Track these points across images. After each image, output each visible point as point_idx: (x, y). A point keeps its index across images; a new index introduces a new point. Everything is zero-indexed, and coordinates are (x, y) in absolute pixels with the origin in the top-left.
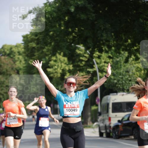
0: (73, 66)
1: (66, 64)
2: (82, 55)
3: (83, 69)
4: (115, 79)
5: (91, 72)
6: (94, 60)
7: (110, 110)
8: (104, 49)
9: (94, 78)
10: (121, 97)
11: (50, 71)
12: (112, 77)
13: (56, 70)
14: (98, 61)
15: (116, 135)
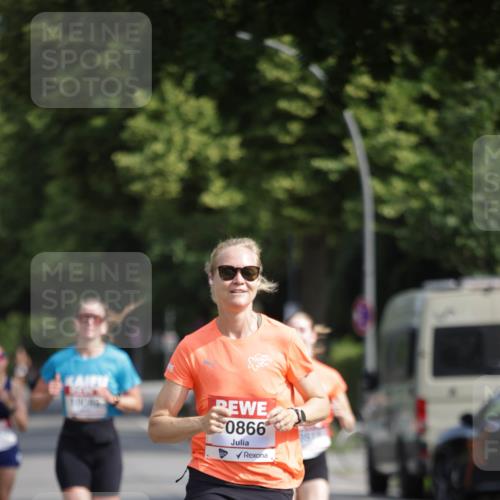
0: (243, 145)
1: (206, 131)
2: (288, 89)
3: (294, 158)
4: (448, 211)
5: (333, 177)
6: (348, 115)
7: (425, 364)
8: (396, 59)
9: (348, 205)
10: (480, 299)
11: (127, 169)
12: (437, 201)
13: (160, 164)
14: (368, 119)
15: (450, 489)
